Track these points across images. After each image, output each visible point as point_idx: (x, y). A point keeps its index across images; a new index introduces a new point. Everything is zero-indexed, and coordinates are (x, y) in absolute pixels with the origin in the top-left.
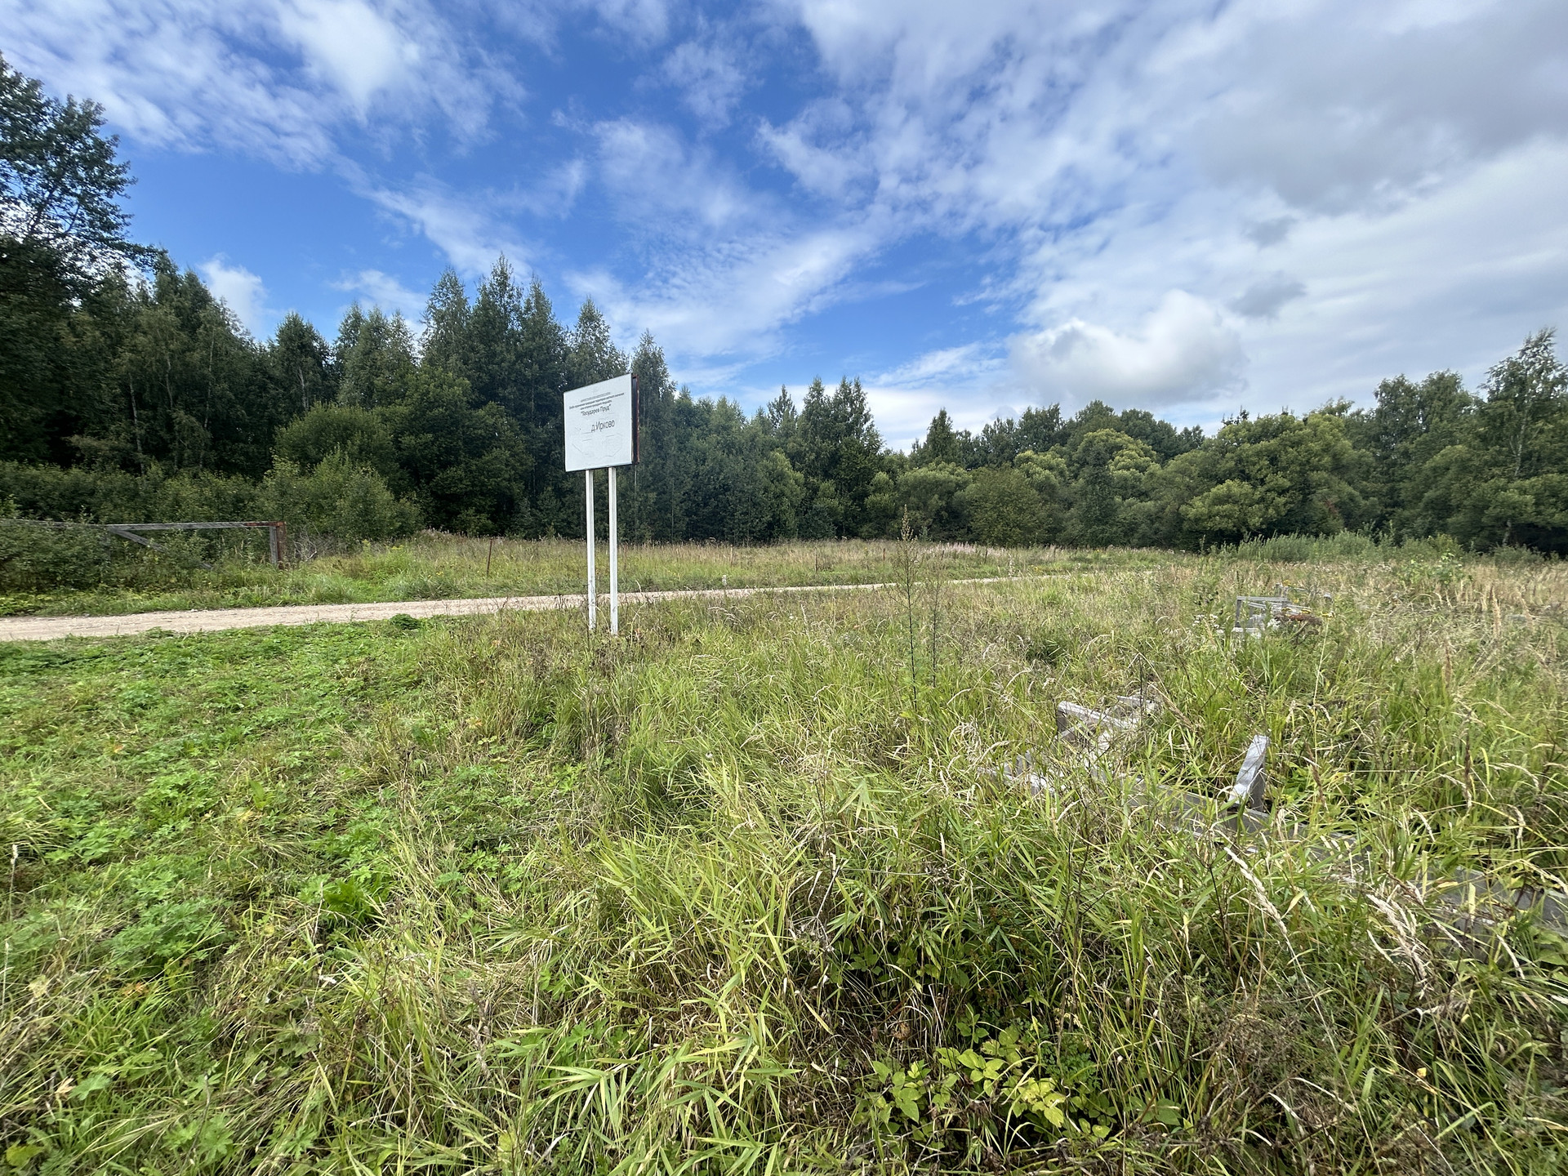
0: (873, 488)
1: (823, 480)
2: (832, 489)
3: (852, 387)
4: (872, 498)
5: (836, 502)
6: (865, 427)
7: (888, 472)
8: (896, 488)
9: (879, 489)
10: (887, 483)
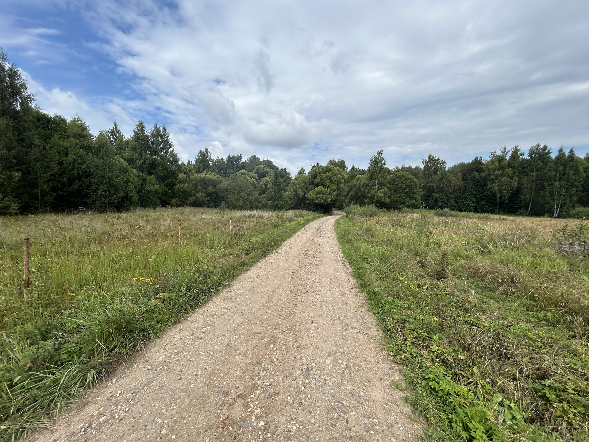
0: (178, 181)
1: (148, 175)
2: (154, 180)
3: (161, 129)
4: (178, 186)
5: (157, 187)
6: (169, 150)
7: (185, 173)
8: (190, 181)
9: (182, 181)
10: (186, 178)
